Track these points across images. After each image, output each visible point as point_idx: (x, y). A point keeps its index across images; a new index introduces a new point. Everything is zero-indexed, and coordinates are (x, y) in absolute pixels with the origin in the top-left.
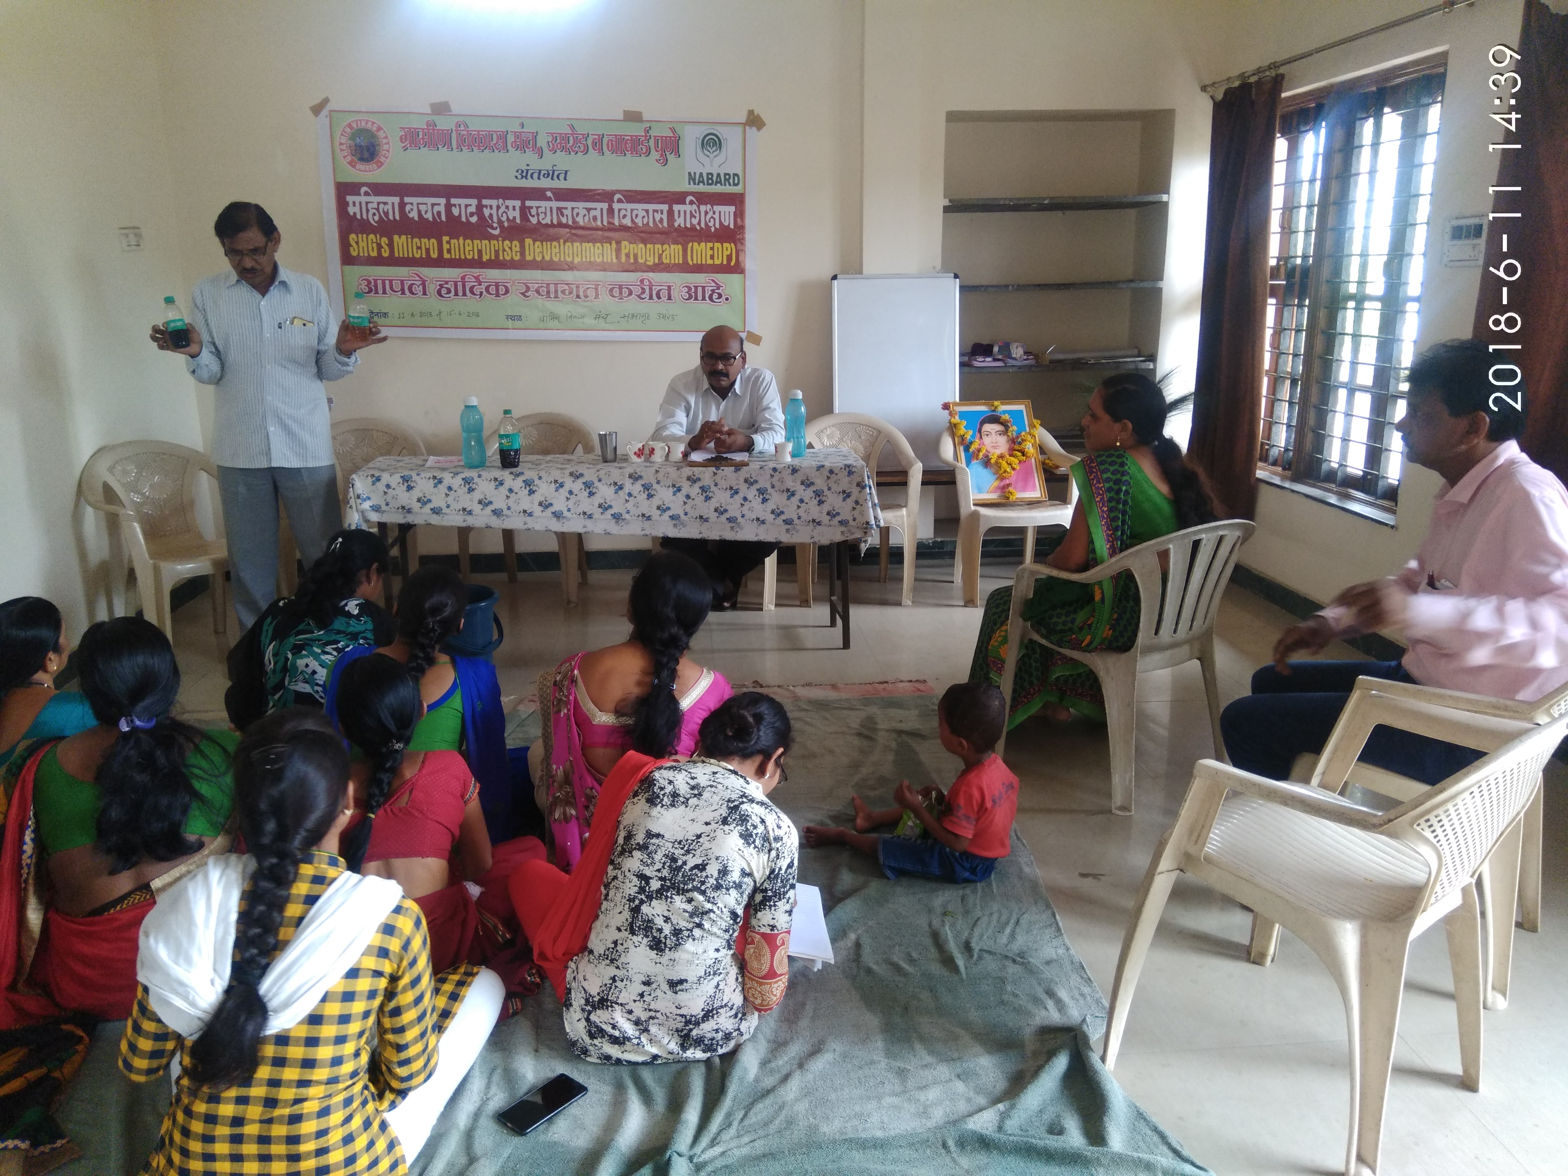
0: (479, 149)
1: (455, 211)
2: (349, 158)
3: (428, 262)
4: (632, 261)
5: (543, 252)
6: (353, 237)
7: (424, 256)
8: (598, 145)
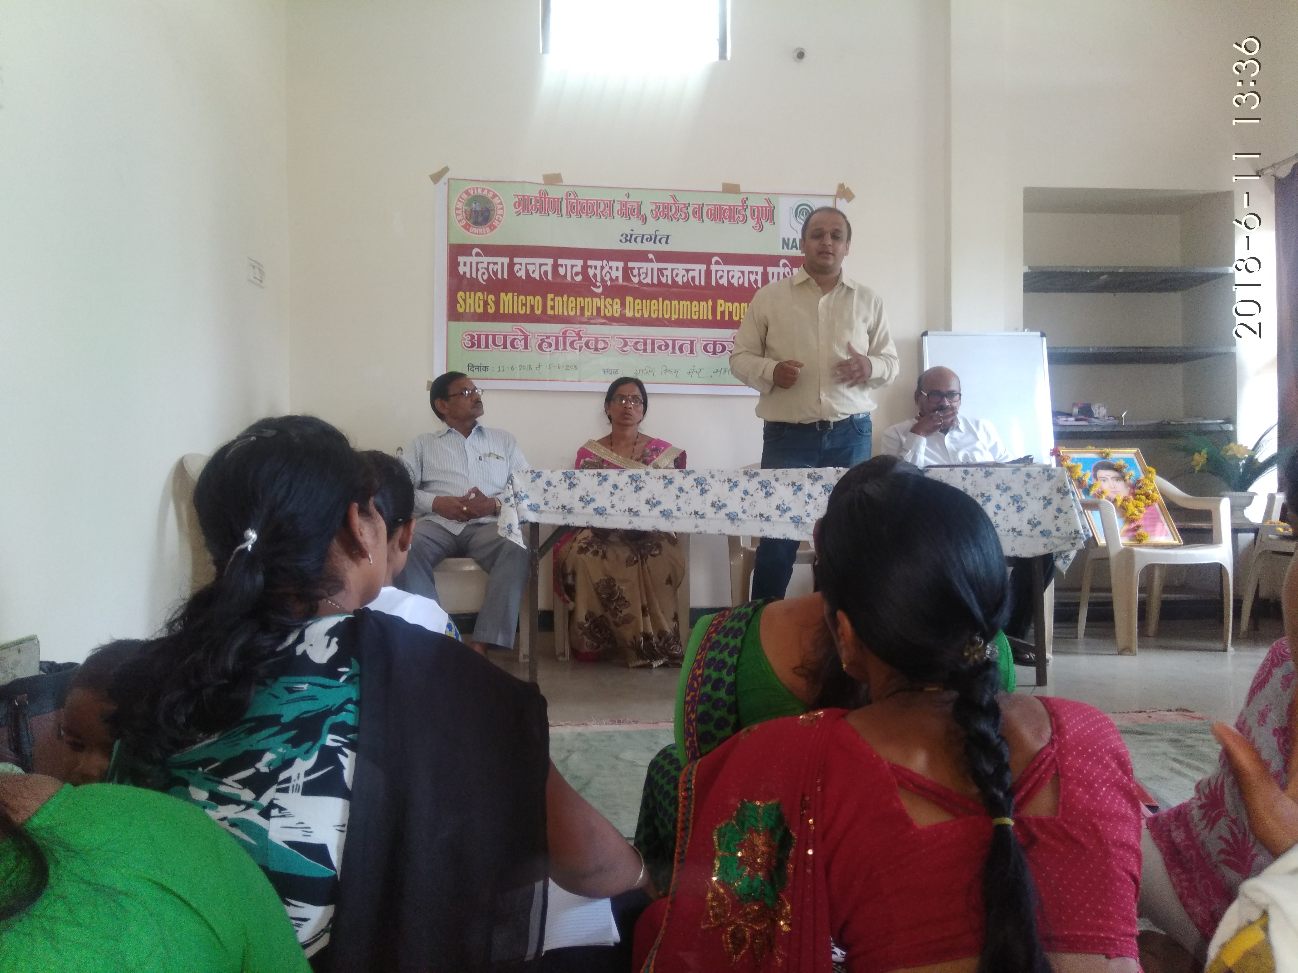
0: (587, 215)
1: (562, 271)
2: (464, 222)
3: (531, 318)
4: (727, 318)
5: (642, 310)
6: (461, 294)
7: (528, 312)
8: (698, 213)
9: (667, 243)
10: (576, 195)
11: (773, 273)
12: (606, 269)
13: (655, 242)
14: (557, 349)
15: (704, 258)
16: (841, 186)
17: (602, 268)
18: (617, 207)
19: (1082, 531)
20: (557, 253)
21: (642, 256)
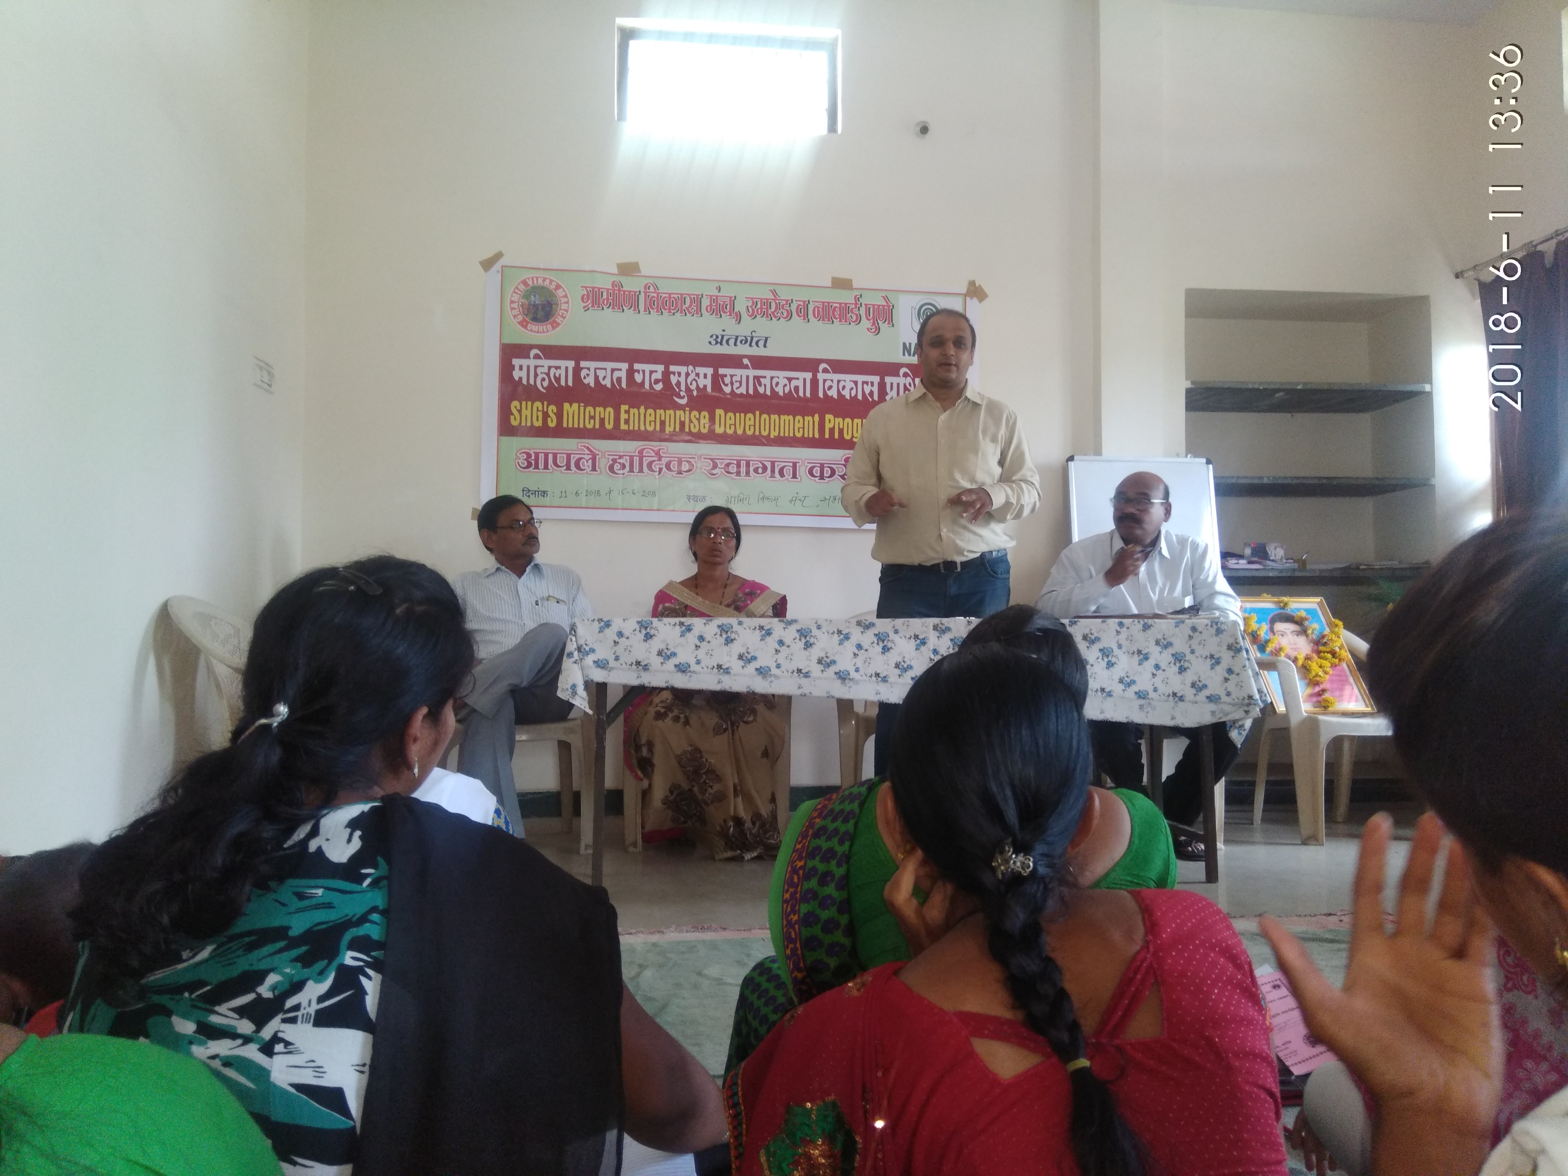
0: (670, 312)
1: (638, 378)
2: (520, 318)
3: (601, 434)
4: (836, 436)
5: (735, 425)
6: (515, 404)
7: (597, 426)
8: (803, 311)
9: (765, 346)
10: (656, 288)
11: (892, 384)
12: (692, 376)
13: (750, 345)
14: (631, 470)
15: (810, 365)
16: (972, 283)
17: (687, 374)
18: (705, 302)
19: (1257, 696)
20: (633, 356)
21: (735, 361)
